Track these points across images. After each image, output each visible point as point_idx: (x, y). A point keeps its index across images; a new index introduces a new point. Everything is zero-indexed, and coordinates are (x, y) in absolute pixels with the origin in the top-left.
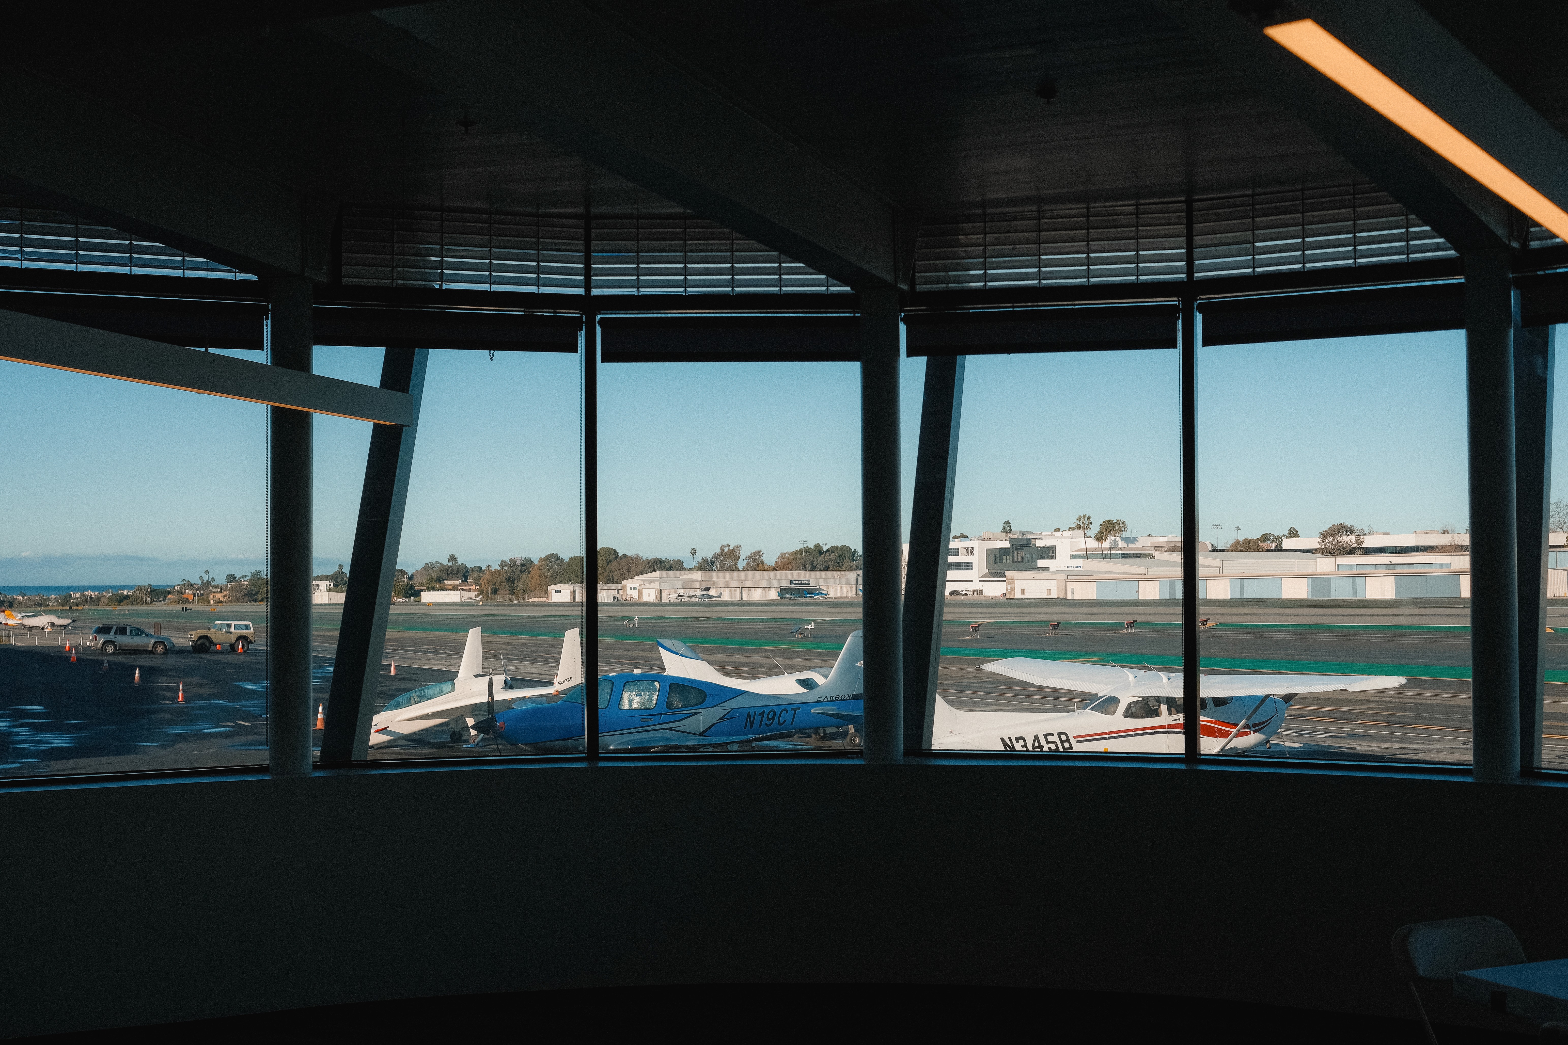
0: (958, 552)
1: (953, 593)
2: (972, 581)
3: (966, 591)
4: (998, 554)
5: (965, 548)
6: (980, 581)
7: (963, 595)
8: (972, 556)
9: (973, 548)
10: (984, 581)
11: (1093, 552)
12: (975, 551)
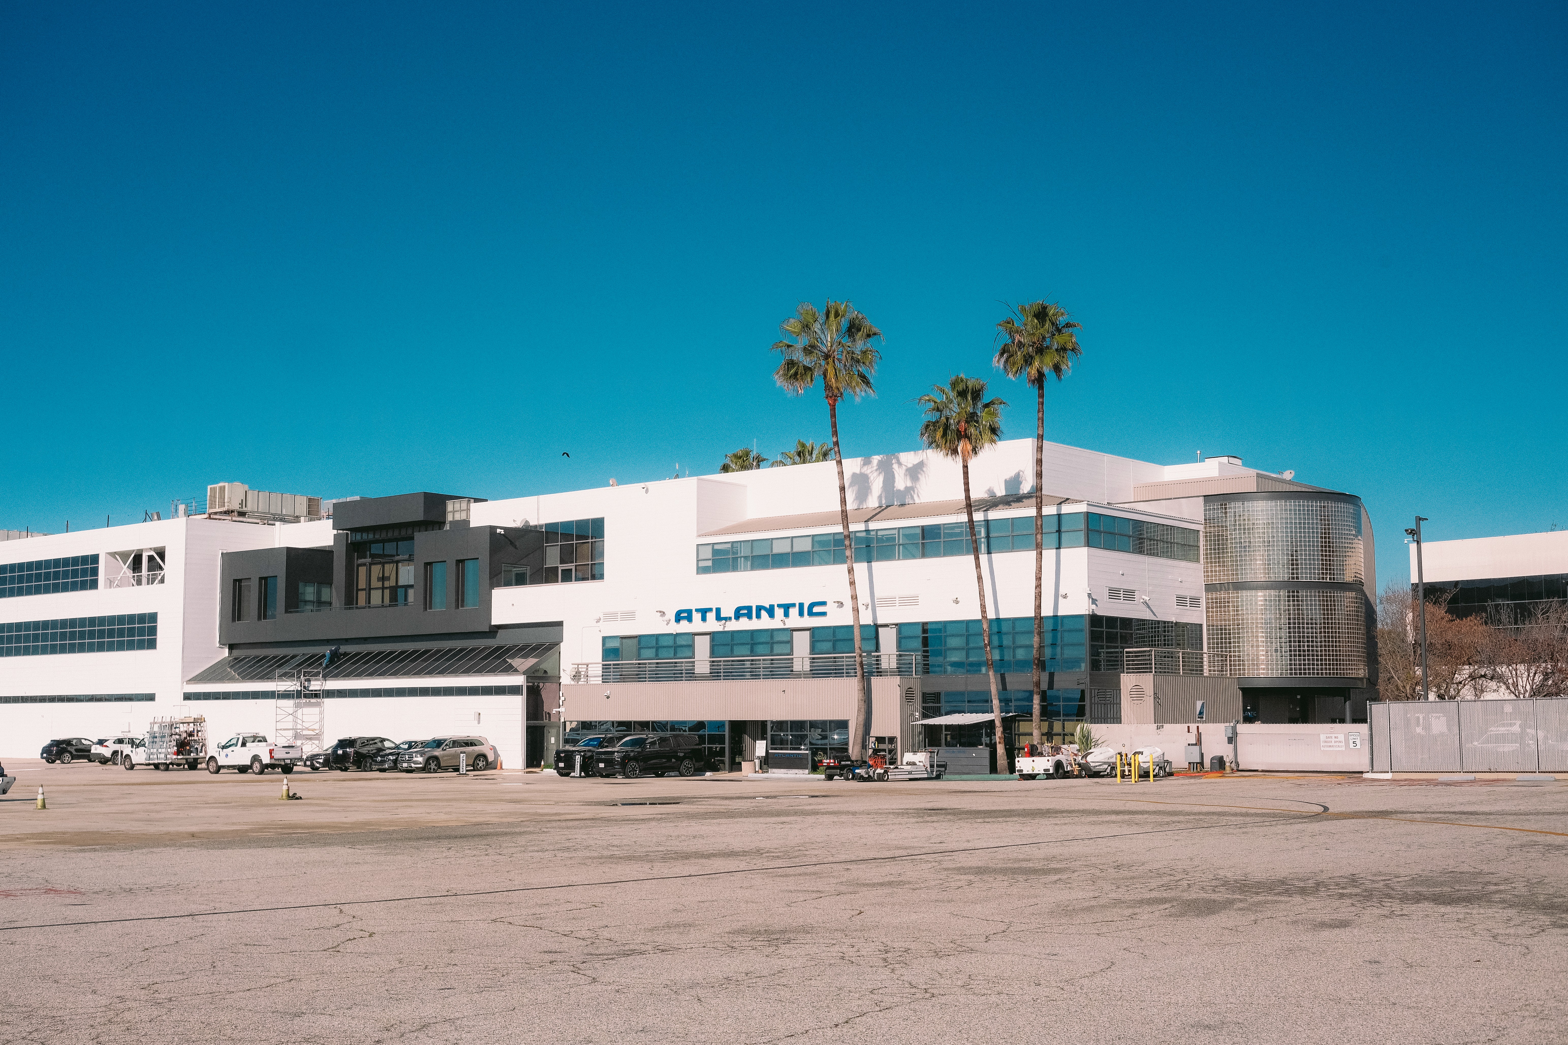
0: (95, 572)
1: (64, 751)
2: (151, 698)
3: (120, 741)
4: (281, 572)
5: (124, 556)
6: (188, 697)
7: (104, 761)
8: (156, 586)
9: (161, 554)
10: (207, 696)
11: (873, 526)
12: (173, 566)
